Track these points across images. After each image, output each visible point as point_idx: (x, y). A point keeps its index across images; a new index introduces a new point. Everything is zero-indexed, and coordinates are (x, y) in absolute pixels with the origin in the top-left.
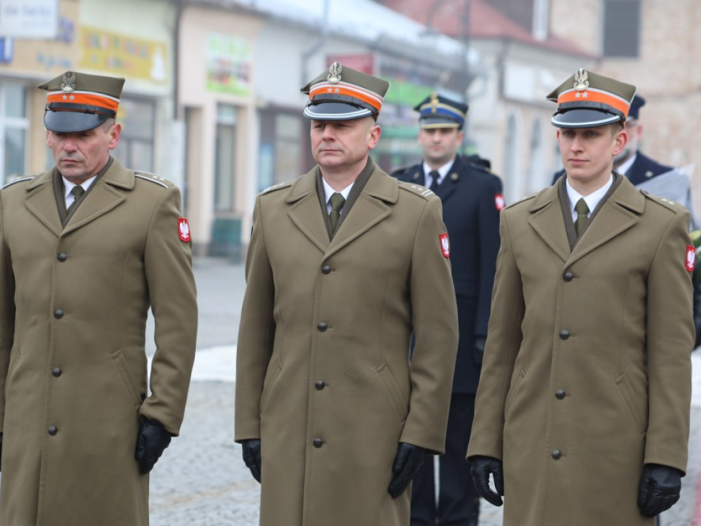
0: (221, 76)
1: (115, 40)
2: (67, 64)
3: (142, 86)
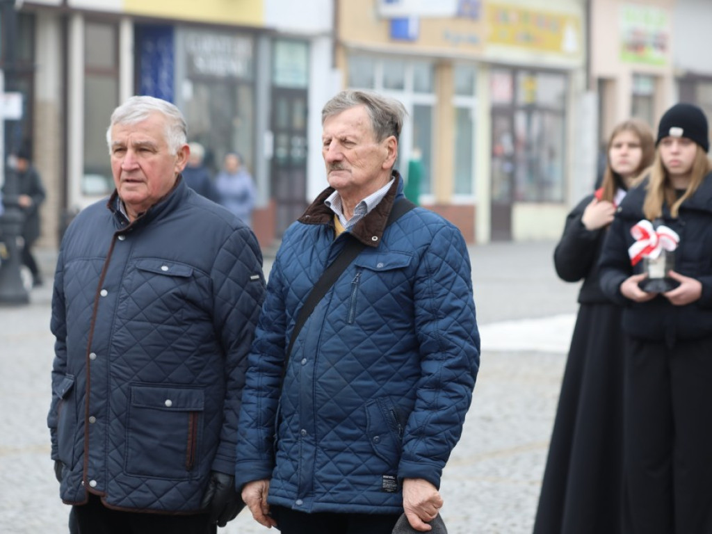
0: (636, 46)
1: (525, 16)
2: (473, 41)
3: (552, 59)
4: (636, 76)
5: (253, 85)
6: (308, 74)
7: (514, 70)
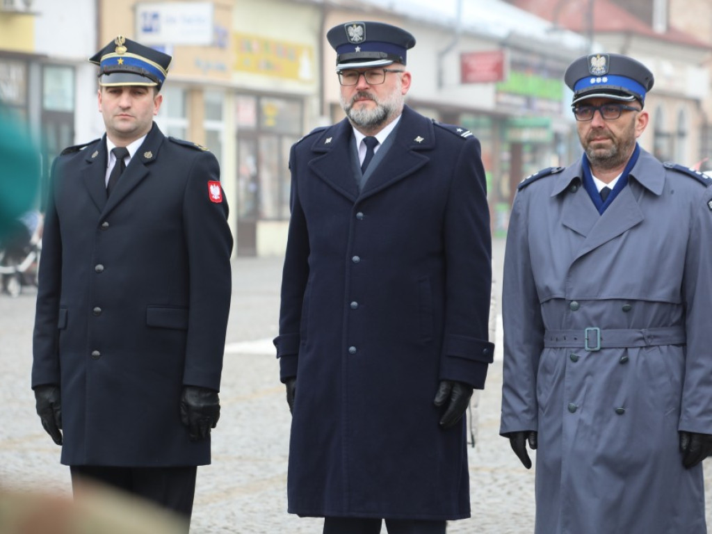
1: (266, 45)
2: (222, 68)
3: (290, 86)
5: (26, 107)
6: (74, 100)
7: (258, 95)
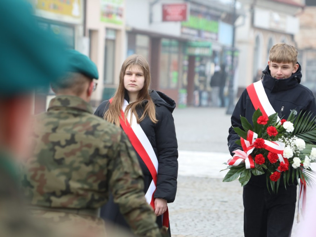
0: (108, 14)
3: (67, 19)
4: (107, 29)
7: (49, 23)
